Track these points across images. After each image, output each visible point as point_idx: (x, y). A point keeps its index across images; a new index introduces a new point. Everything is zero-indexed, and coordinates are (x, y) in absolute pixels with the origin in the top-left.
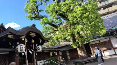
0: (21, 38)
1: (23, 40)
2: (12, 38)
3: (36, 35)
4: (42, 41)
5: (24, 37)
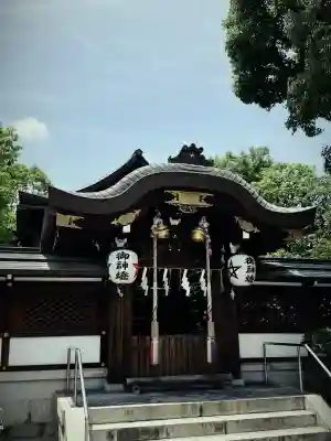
0: (114, 222)
1: (127, 229)
2: (73, 226)
3: (207, 200)
4: (256, 230)
5: (131, 217)
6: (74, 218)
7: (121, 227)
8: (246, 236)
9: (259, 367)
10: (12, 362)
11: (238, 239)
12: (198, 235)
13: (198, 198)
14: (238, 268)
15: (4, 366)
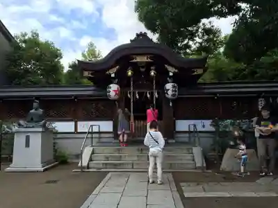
0: (108, 73)
1: (113, 75)
2: (90, 75)
4: (176, 71)
5: (115, 70)
6: (90, 72)
7: (110, 75)
8: (171, 74)
9: (187, 135)
13: (146, 58)
14: (168, 90)
15: (76, 132)
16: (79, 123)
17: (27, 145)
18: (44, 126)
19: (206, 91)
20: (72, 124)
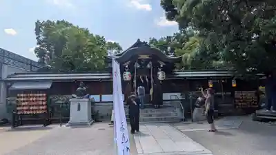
3: (149, 56)
4: (165, 64)
5: (128, 63)
7: (125, 66)
8: (162, 66)
9: (170, 102)
10: (103, 100)
11: (160, 67)
12: (148, 66)
13: (146, 56)
14: (159, 75)
15: (101, 102)
16: (103, 96)
17: (79, 109)
18: (88, 97)
19: (180, 75)
20: (99, 96)
